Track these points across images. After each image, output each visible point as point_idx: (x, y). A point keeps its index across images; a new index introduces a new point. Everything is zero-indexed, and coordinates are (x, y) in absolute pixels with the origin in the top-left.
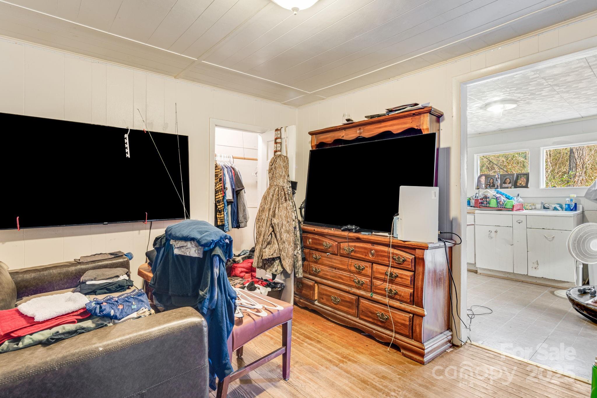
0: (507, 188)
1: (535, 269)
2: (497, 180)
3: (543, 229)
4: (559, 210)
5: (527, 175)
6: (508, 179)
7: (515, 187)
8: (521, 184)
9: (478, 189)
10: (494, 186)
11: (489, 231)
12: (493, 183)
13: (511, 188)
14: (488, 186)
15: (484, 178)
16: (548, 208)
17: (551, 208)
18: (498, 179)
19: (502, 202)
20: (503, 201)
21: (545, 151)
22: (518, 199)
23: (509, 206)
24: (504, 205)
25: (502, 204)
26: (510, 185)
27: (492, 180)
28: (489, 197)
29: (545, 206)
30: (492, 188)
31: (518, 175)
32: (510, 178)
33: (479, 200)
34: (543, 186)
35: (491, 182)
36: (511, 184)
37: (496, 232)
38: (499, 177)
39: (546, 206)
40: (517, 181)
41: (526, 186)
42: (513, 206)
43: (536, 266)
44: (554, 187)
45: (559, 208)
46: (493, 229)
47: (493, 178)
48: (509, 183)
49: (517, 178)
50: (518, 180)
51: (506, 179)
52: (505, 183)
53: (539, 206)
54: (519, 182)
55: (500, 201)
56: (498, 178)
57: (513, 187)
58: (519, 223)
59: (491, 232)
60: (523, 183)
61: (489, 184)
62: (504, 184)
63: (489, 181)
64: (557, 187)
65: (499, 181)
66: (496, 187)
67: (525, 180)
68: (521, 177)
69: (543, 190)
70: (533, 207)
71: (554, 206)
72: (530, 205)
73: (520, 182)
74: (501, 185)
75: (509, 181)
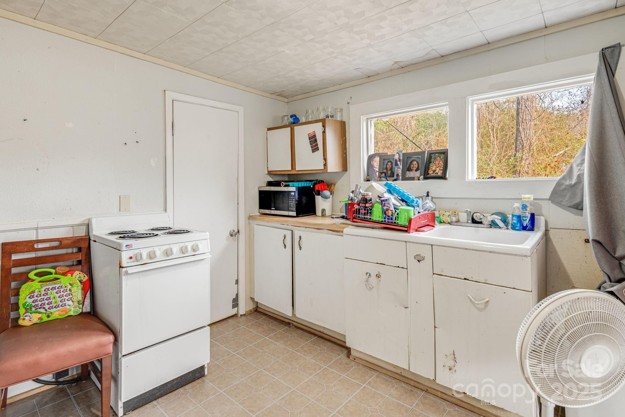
0: (413, 179)
1: (450, 369)
2: (397, 165)
3: (465, 279)
4: (500, 228)
5: (445, 153)
6: (415, 163)
7: (426, 178)
8: (435, 171)
9: (368, 180)
10: (392, 175)
11: (367, 273)
12: (391, 169)
13: (419, 179)
14: (383, 175)
15: (377, 159)
16: (481, 223)
17: (486, 222)
18: (399, 163)
19: (390, 212)
20: (392, 208)
21: (475, 106)
22: (427, 203)
23: (402, 221)
24: (394, 219)
25: (390, 215)
26: (418, 174)
27: (389, 164)
28: (371, 200)
29: (475, 218)
30: (388, 178)
31: (431, 154)
32: (418, 160)
33: (355, 204)
34: (472, 174)
35: (389, 168)
36: (419, 171)
37: (378, 276)
38: (401, 158)
39: (477, 217)
40: (429, 166)
41: (443, 177)
42: (410, 221)
43: (452, 363)
44: (492, 177)
45: (501, 224)
46: (374, 270)
47: (391, 160)
48: (417, 170)
49: (429, 161)
50: (431, 165)
51: (411, 162)
52: (409, 169)
53: (464, 217)
54: (433, 167)
55: (387, 210)
56: (400, 160)
57: (422, 177)
58: (419, 261)
59: (370, 275)
60: (438, 169)
61: (385, 171)
62: (408, 172)
63: (385, 167)
64: (499, 179)
65: (401, 167)
66: (395, 177)
67: (442, 164)
68: (435, 158)
69: (471, 183)
70: (454, 219)
71: (490, 218)
72: (447, 213)
73: (434, 169)
74: (404, 173)
75: (416, 166)
